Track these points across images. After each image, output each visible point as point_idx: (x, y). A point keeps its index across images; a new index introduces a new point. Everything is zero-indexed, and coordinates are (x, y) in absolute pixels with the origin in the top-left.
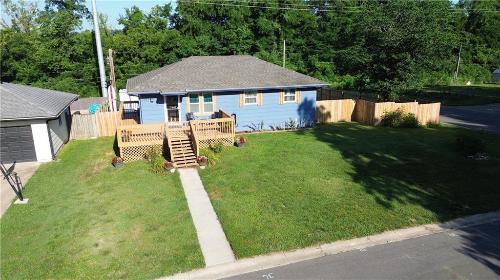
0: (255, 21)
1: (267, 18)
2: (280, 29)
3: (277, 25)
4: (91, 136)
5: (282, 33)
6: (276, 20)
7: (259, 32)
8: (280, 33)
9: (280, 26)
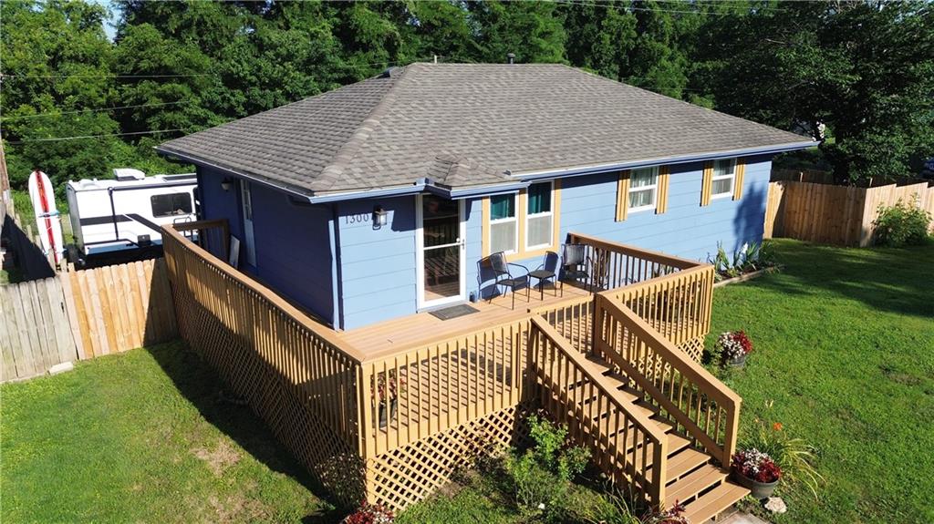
0: (343, 12)
1: (369, 9)
2: (398, 34)
3: (389, 27)
4: (47, 363)
5: (402, 43)
6: (387, 14)
7: (357, 39)
8: (396, 44)
9: (395, 28)
